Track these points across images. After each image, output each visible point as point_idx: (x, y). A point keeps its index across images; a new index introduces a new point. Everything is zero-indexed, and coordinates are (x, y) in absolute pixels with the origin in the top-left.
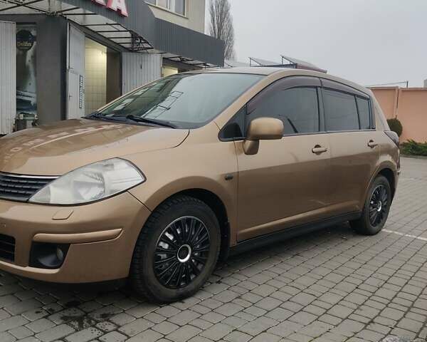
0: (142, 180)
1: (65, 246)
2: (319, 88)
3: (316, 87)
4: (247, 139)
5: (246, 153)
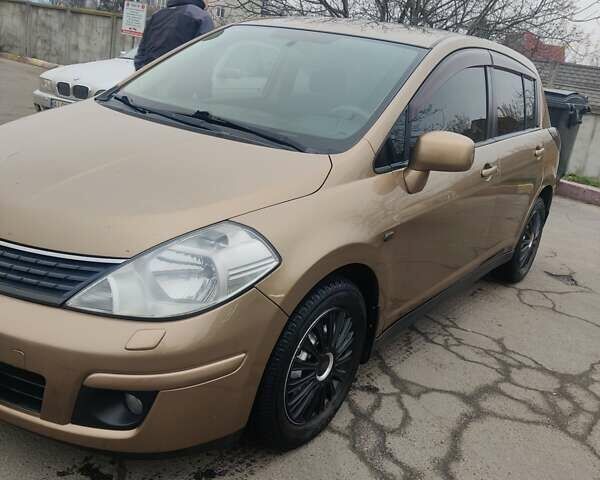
0: (276, 263)
1: (148, 396)
2: (488, 68)
3: (485, 67)
4: (409, 167)
5: (409, 193)
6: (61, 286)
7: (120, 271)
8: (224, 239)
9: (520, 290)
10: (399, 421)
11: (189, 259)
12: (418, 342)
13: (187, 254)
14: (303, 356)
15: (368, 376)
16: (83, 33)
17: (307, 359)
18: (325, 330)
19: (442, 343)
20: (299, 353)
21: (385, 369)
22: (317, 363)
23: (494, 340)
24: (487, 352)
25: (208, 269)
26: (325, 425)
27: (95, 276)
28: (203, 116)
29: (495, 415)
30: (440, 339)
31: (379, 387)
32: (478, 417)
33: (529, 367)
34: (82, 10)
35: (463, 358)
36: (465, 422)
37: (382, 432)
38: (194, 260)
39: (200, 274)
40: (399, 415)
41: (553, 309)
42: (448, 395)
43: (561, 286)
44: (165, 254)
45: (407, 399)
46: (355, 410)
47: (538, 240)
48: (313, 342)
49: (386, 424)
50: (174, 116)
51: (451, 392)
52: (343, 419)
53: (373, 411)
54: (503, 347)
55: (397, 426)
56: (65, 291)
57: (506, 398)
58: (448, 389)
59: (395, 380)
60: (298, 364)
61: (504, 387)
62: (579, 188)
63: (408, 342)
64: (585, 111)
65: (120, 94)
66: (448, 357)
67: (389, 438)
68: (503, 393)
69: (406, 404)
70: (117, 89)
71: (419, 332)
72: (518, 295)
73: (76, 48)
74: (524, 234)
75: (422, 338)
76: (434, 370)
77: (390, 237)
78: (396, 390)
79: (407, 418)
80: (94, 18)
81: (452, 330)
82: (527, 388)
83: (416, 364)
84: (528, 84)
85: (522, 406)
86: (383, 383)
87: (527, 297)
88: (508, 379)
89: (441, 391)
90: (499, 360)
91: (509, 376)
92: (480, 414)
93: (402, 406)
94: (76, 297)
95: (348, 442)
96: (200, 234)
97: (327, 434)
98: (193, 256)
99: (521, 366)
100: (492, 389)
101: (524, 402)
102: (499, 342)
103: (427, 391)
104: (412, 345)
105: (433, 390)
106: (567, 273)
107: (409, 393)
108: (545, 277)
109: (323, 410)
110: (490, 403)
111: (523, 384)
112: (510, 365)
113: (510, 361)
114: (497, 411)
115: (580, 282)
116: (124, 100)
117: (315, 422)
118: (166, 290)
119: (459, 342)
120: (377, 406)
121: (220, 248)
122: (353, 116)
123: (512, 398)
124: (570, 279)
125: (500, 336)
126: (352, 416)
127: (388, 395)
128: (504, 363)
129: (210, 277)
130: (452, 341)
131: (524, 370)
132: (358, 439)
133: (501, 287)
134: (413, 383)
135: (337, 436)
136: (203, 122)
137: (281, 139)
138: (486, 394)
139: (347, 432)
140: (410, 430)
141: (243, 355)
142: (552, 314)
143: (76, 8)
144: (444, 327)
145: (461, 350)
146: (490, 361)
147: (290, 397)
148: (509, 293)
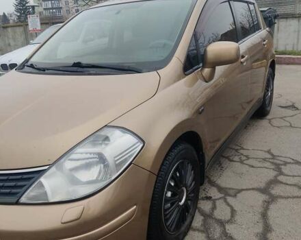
0: (141, 145)
4: (204, 67)
5: (207, 82)
6: (14, 191)
7: (47, 174)
8: (107, 138)
9: (270, 120)
10: (229, 214)
11: (88, 156)
12: (225, 163)
13: (87, 153)
14: (169, 194)
15: (204, 190)
16: (11, 37)
17: (172, 195)
18: (178, 175)
19: (239, 160)
20: (166, 193)
21: (213, 184)
22: (178, 196)
23: (265, 152)
24: (265, 160)
25: (102, 159)
26: (189, 228)
27: (32, 180)
28: (78, 65)
29: (281, 197)
30: (236, 158)
31: (212, 196)
32: (273, 200)
33: (290, 163)
34: (8, 25)
35: (253, 167)
36: (267, 205)
37: (222, 223)
38: (92, 156)
39: (97, 163)
40: (228, 210)
41: (291, 126)
42: (252, 191)
43: (290, 112)
44: (73, 156)
45: (229, 199)
46: (203, 213)
47: (272, 90)
48: (173, 184)
49: (223, 218)
50: (61, 69)
51: (253, 189)
52: (198, 221)
53: (213, 211)
54: (272, 155)
55: (230, 218)
56: (17, 193)
57: (284, 185)
58: (251, 187)
59: (220, 189)
60: (167, 200)
61: (281, 178)
62: (281, 58)
63: (220, 164)
64: (276, 17)
65: (29, 63)
66: (244, 169)
67: (227, 227)
68: (282, 183)
69: (230, 203)
70: (27, 61)
71: (224, 157)
72: (270, 123)
73: (9, 45)
74: (266, 89)
75: (227, 160)
76: (239, 178)
77: (203, 110)
78: (223, 195)
79: (233, 212)
80: (15, 28)
81: (242, 151)
82: (293, 176)
83: (228, 177)
84: (251, 6)
85: (295, 188)
86: (214, 193)
87: (275, 122)
88: (281, 173)
89: (247, 190)
90: (272, 163)
91: (281, 171)
92: (273, 199)
93: (228, 204)
94: (24, 196)
95: (204, 235)
96: (91, 139)
97: (191, 232)
98: (91, 154)
99: (286, 164)
100: (275, 182)
101: (295, 185)
102: (269, 152)
103: (240, 191)
104: (223, 165)
105: (243, 190)
106: (291, 104)
107: (230, 195)
108: (280, 109)
109: (186, 220)
110: (277, 190)
111: (291, 174)
112: (279, 164)
113: (278, 162)
114: (282, 194)
115: (299, 108)
116: (32, 66)
117: (183, 229)
118: (79, 178)
119: (248, 158)
120: (214, 208)
121: (107, 144)
122: (165, 45)
123: (287, 184)
124: (293, 107)
125: (268, 148)
126: (202, 218)
127: (218, 199)
128: (275, 164)
129: (104, 163)
130: (243, 158)
131: (288, 165)
132: (209, 231)
133: (259, 120)
134: (230, 189)
135: (197, 232)
136: (78, 68)
137: (126, 68)
138: (273, 186)
139: (202, 228)
140: (237, 218)
141: (135, 207)
142: (292, 129)
143: (6, 25)
144: (237, 150)
145: (250, 162)
146: (267, 164)
147: (167, 220)
148: (264, 122)
